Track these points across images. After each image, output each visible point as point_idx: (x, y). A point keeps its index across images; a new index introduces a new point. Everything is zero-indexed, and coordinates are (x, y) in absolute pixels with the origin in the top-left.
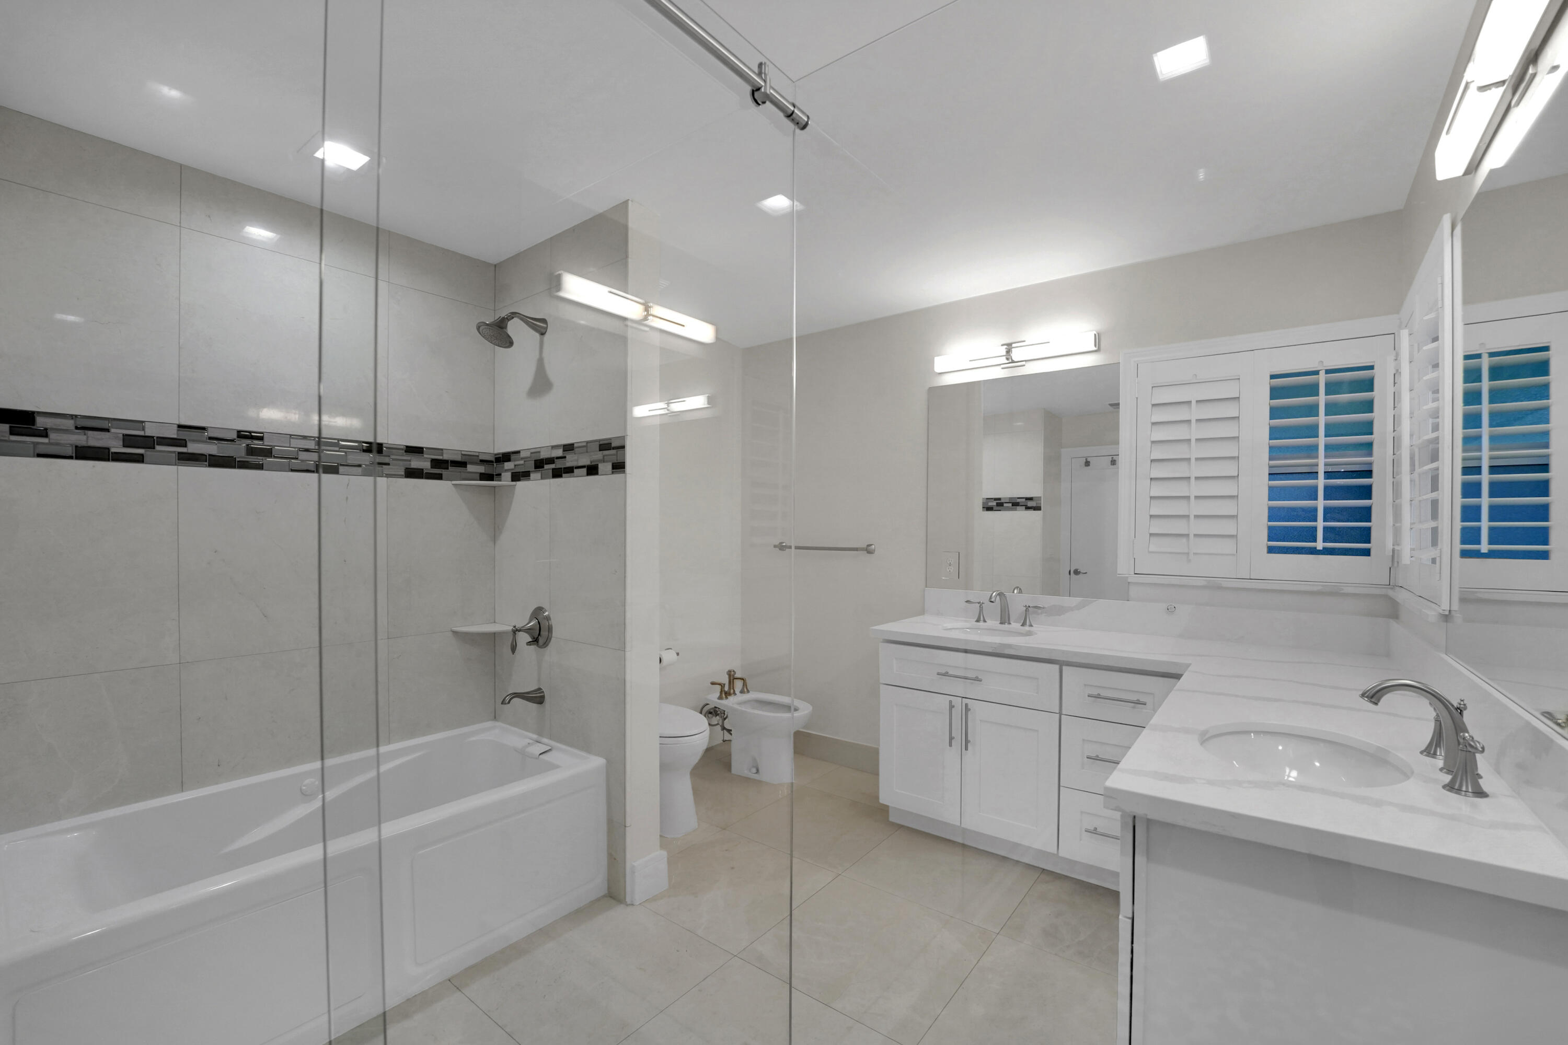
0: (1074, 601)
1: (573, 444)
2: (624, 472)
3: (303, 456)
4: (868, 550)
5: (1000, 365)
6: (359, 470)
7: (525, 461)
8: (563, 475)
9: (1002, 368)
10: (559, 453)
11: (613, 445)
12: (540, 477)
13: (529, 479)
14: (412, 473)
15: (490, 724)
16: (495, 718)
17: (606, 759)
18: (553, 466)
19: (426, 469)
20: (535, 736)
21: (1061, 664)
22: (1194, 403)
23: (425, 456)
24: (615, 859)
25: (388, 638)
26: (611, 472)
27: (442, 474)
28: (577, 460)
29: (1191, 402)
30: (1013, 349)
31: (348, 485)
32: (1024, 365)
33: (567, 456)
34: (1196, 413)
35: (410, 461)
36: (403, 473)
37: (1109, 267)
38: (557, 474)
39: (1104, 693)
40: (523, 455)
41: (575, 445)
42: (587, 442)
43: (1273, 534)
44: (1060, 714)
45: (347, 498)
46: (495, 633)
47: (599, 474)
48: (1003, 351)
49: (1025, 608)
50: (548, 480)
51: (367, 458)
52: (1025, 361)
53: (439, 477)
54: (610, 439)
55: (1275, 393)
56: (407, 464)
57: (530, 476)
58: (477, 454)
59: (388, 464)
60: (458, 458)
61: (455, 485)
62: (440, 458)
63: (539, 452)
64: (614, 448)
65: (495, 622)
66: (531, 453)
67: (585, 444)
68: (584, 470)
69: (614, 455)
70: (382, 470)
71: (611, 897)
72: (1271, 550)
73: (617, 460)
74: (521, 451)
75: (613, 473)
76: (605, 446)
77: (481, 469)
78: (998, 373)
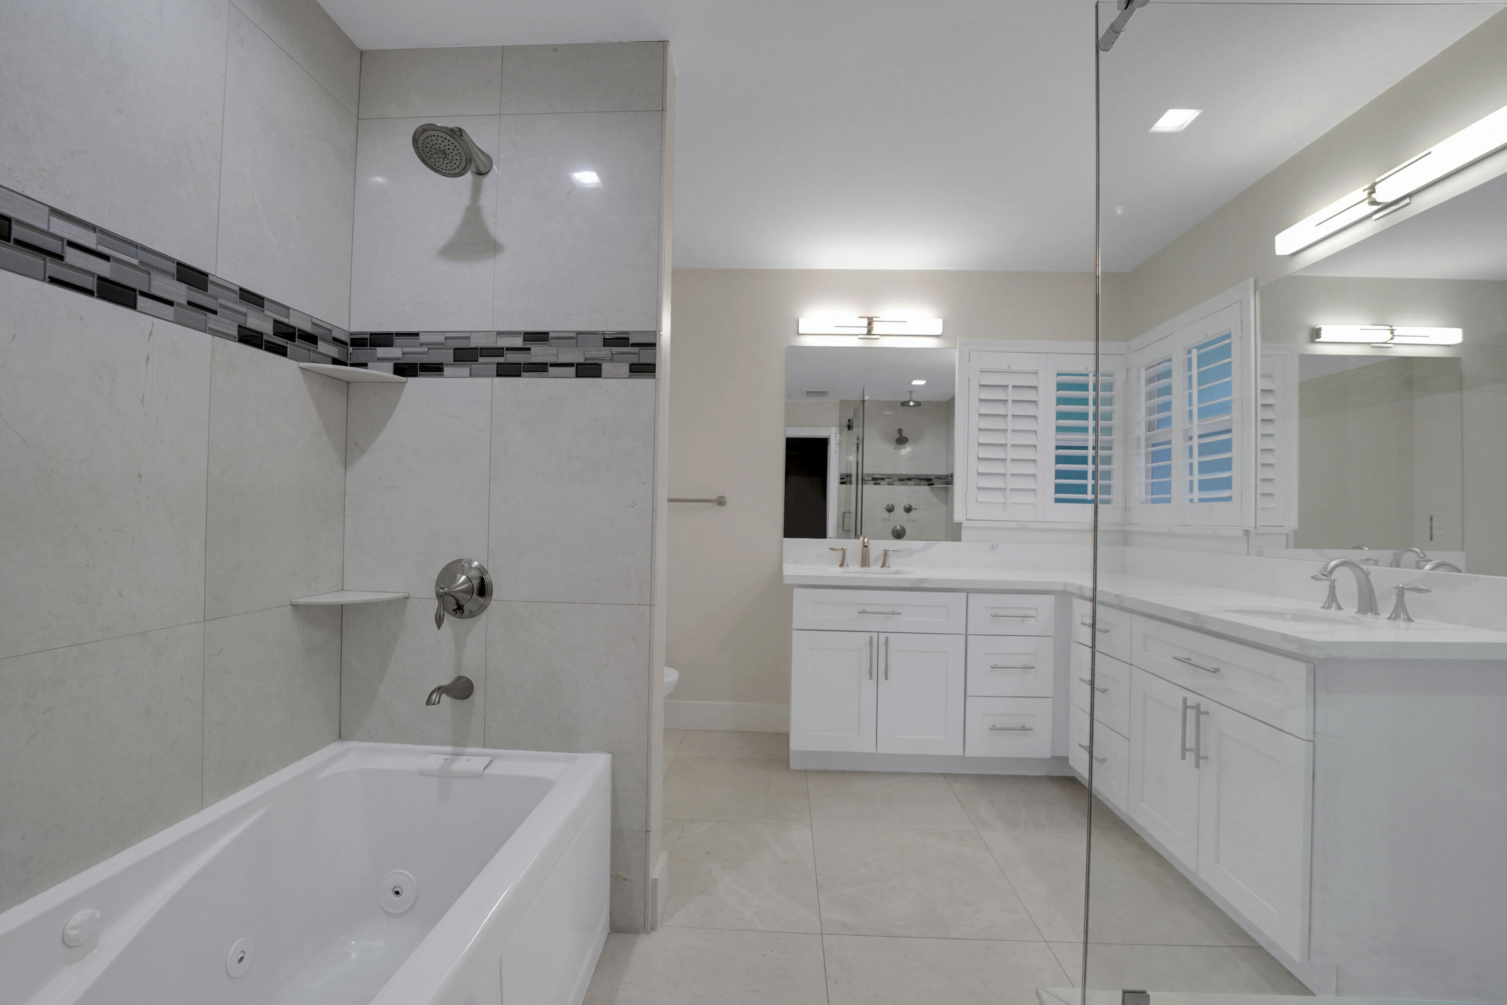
0: (921, 544)
1: (547, 333)
2: (654, 377)
3: (73, 256)
4: (721, 502)
5: (857, 335)
6: (169, 310)
7: (429, 349)
8: (523, 373)
9: (859, 338)
10: (518, 342)
11: (631, 341)
12: (468, 374)
13: (443, 375)
14: (249, 337)
15: (335, 748)
16: (340, 737)
17: (609, 752)
18: (501, 360)
19: (268, 335)
20: (449, 749)
21: (968, 591)
22: (1010, 387)
23: (267, 313)
24: (625, 879)
25: (205, 621)
26: (627, 376)
27: (286, 348)
28: (557, 355)
29: (1007, 386)
30: (874, 323)
31: (150, 335)
32: (878, 339)
33: (532, 349)
34: (1011, 395)
35: (245, 315)
36: (236, 334)
37: (951, 269)
38: (507, 371)
39: (999, 612)
40: (423, 338)
41: (551, 335)
42: (578, 333)
43: (1059, 489)
44: (966, 635)
45: (148, 358)
46: (342, 605)
47: (603, 375)
48: (865, 322)
49: (884, 552)
50: (488, 380)
51: (180, 292)
52: (881, 335)
53: (281, 351)
54: (627, 333)
55: (1061, 386)
56: (241, 320)
57: (443, 371)
58: (329, 327)
59: (215, 313)
60: (308, 328)
61: (303, 369)
62: (285, 320)
63: (469, 338)
64: (634, 345)
65: (343, 590)
66: (446, 338)
67: (574, 335)
68: (573, 370)
69: (636, 354)
70: (206, 319)
71: (617, 932)
72: (1057, 501)
73: (639, 362)
74: (420, 334)
75: (630, 377)
76: (618, 341)
77: (334, 351)
78: (854, 342)
